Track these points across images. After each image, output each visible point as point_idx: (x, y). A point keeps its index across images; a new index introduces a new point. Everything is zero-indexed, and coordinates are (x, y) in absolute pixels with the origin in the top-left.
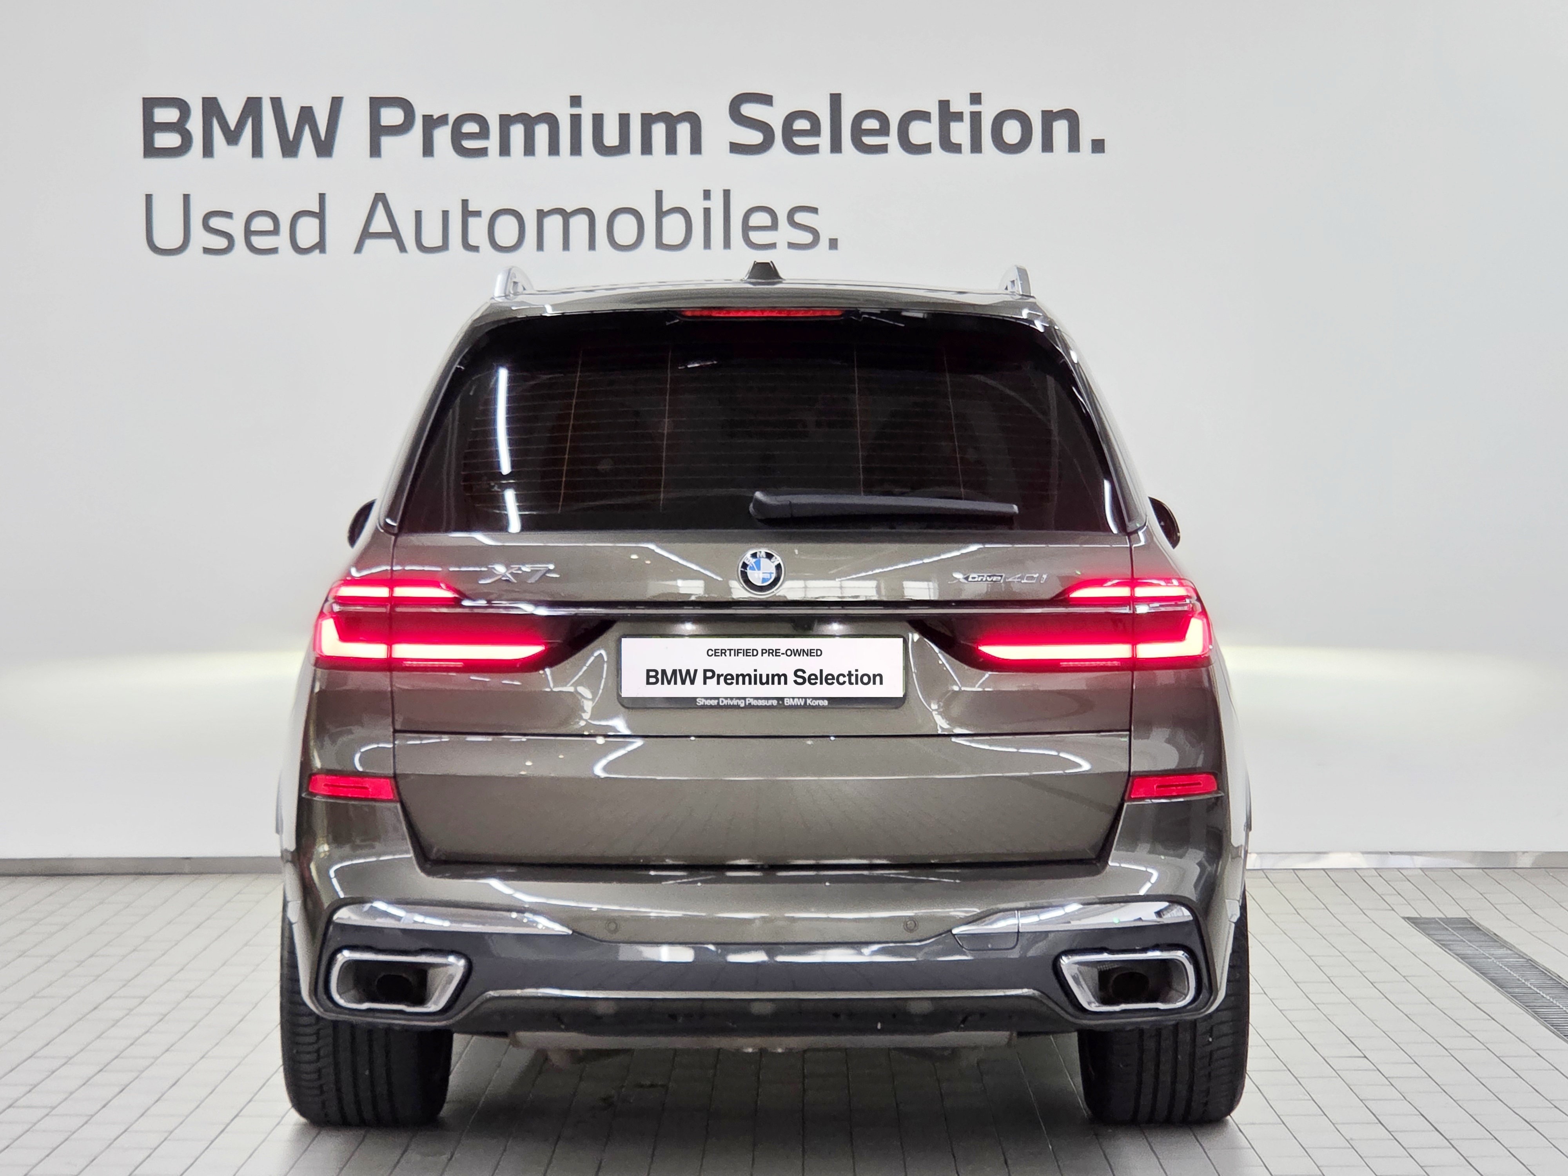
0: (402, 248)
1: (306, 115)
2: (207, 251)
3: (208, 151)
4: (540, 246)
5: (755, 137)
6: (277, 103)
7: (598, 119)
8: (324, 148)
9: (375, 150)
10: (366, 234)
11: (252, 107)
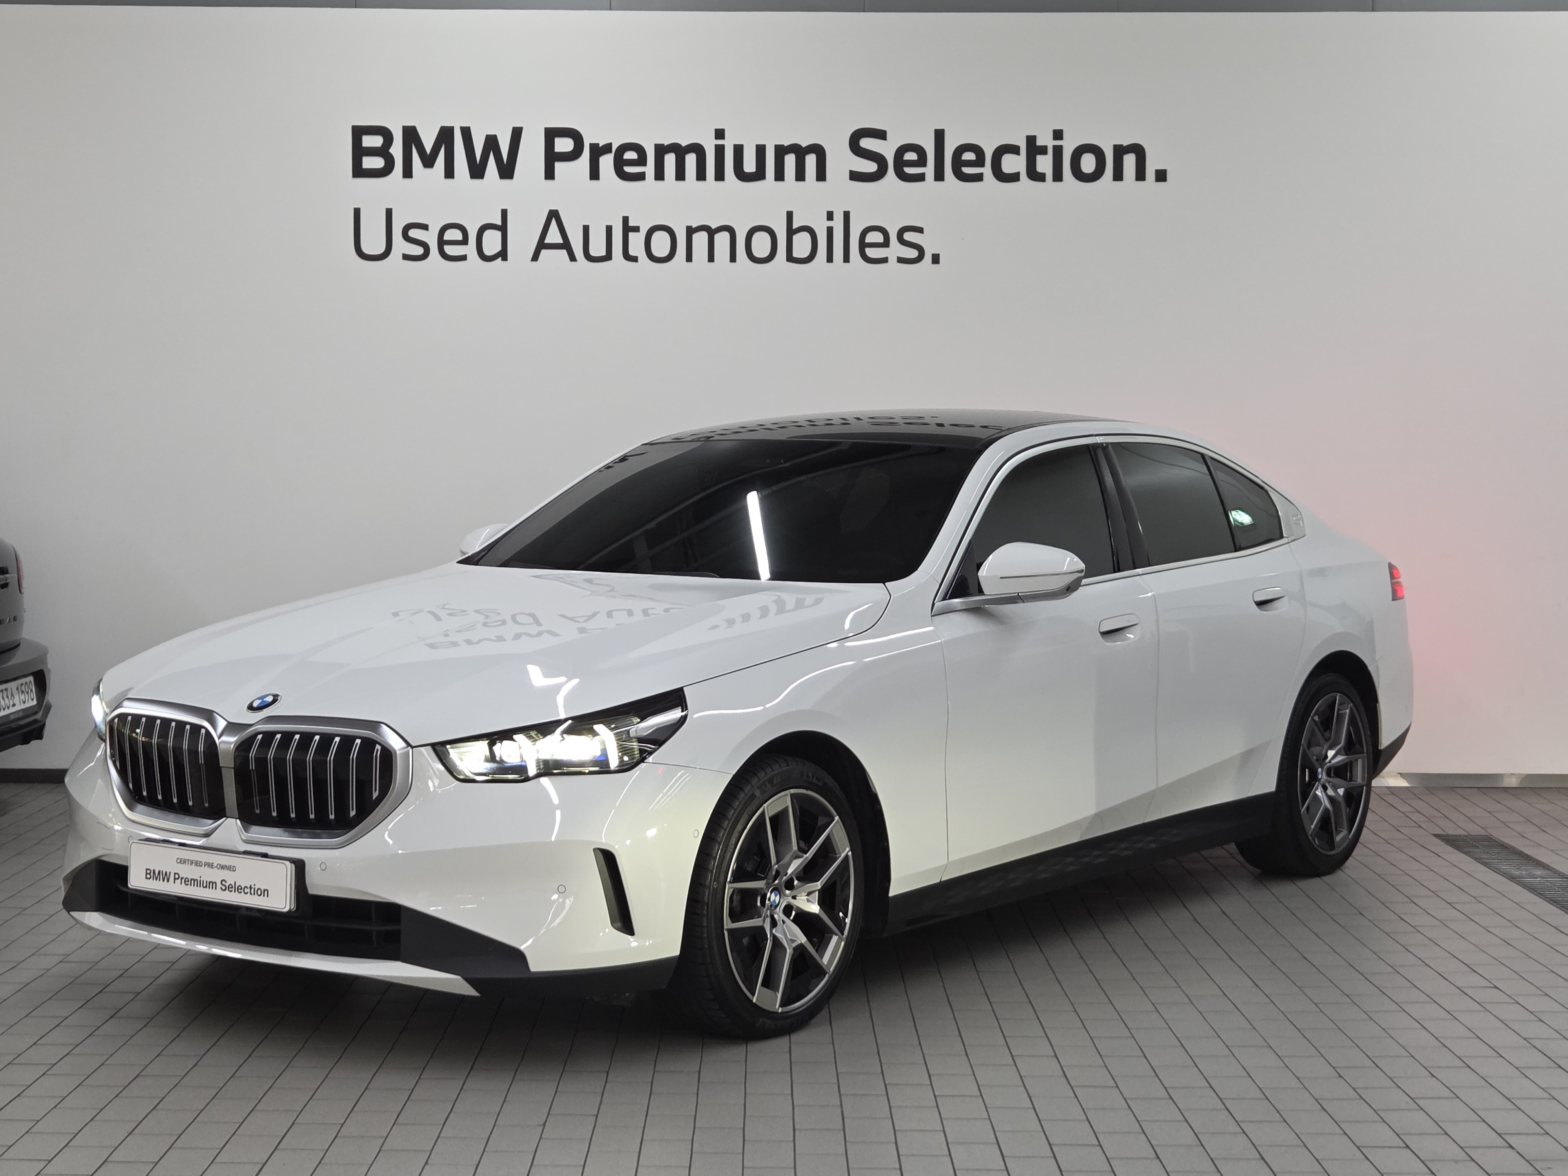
0: (573, 258)
1: (491, 142)
2: (406, 257)
3: (408, 173)
4: (689, 258)
5: (870, 167)
6: (466, 133)
7: (739, 150)
8: (507, 171)
9: (550, 174)
10: (542, 245)
11: (445, 136)
